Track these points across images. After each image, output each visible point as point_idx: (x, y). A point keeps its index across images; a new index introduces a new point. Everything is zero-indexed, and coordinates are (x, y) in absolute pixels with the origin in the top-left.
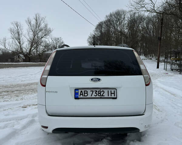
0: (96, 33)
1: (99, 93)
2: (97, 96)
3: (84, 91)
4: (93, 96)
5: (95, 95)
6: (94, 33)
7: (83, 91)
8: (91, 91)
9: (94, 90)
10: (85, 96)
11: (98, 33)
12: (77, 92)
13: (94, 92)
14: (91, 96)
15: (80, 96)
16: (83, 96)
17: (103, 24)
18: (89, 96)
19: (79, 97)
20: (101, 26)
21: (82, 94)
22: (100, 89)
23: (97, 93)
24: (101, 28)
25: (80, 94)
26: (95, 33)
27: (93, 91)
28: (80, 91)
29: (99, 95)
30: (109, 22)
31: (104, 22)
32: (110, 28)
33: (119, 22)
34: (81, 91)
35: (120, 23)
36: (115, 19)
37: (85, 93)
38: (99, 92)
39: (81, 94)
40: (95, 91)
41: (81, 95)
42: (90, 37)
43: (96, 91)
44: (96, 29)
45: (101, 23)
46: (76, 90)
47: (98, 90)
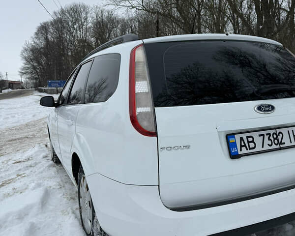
0: (38, 42)
1: (275, 139)
2: (274, 147)
3: (248, 137)
4: (266, 147)
5: (268, 145)
6: (32, 43)
7: (244, 136)
8: (260, 135)
9: (265, 132)
10: (250, 149)
11: (41, 42)
12: (232, 140)
13: (266, 137)
14: (263, 147)
15: (241, 150)
16: (247, 149)
17: (48, 26)
18: (259, 148)
19: (240, 153)
20: (46, 29)
21: (245, 146)
22: (275, 129)
23: (271, 138)
24: (47, 34)
25: (241, 146)
26: (35, 42)
27: (263, 135)
28: (238, 137)
29: (276, 142)
30: (59, 24)
31: (52, 23)
32: (63, 34)
33: (77, 25)
34: (242, 139)
35: (79, 26)
36: (71, 19)
37: (249, 142)
38: (275, 136)
39: (243, 144)
40: (267, 134)
41: (243, 146)
42: (26, 50)
43: (269, 134)
44: (36, 34)
45: (45, 24)
46: (229, 136)
47: (272, 132)
